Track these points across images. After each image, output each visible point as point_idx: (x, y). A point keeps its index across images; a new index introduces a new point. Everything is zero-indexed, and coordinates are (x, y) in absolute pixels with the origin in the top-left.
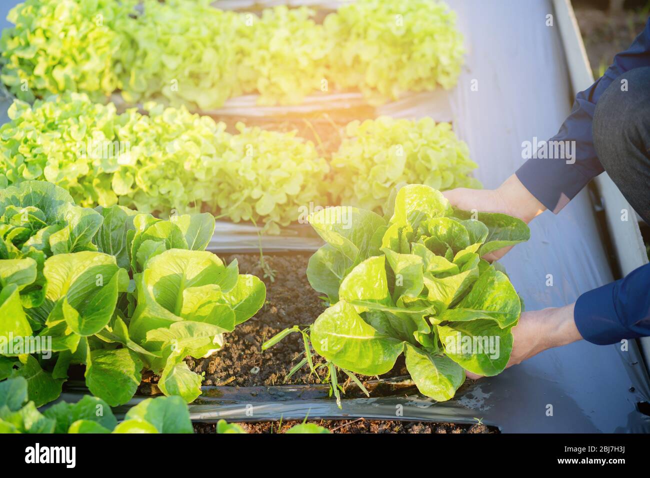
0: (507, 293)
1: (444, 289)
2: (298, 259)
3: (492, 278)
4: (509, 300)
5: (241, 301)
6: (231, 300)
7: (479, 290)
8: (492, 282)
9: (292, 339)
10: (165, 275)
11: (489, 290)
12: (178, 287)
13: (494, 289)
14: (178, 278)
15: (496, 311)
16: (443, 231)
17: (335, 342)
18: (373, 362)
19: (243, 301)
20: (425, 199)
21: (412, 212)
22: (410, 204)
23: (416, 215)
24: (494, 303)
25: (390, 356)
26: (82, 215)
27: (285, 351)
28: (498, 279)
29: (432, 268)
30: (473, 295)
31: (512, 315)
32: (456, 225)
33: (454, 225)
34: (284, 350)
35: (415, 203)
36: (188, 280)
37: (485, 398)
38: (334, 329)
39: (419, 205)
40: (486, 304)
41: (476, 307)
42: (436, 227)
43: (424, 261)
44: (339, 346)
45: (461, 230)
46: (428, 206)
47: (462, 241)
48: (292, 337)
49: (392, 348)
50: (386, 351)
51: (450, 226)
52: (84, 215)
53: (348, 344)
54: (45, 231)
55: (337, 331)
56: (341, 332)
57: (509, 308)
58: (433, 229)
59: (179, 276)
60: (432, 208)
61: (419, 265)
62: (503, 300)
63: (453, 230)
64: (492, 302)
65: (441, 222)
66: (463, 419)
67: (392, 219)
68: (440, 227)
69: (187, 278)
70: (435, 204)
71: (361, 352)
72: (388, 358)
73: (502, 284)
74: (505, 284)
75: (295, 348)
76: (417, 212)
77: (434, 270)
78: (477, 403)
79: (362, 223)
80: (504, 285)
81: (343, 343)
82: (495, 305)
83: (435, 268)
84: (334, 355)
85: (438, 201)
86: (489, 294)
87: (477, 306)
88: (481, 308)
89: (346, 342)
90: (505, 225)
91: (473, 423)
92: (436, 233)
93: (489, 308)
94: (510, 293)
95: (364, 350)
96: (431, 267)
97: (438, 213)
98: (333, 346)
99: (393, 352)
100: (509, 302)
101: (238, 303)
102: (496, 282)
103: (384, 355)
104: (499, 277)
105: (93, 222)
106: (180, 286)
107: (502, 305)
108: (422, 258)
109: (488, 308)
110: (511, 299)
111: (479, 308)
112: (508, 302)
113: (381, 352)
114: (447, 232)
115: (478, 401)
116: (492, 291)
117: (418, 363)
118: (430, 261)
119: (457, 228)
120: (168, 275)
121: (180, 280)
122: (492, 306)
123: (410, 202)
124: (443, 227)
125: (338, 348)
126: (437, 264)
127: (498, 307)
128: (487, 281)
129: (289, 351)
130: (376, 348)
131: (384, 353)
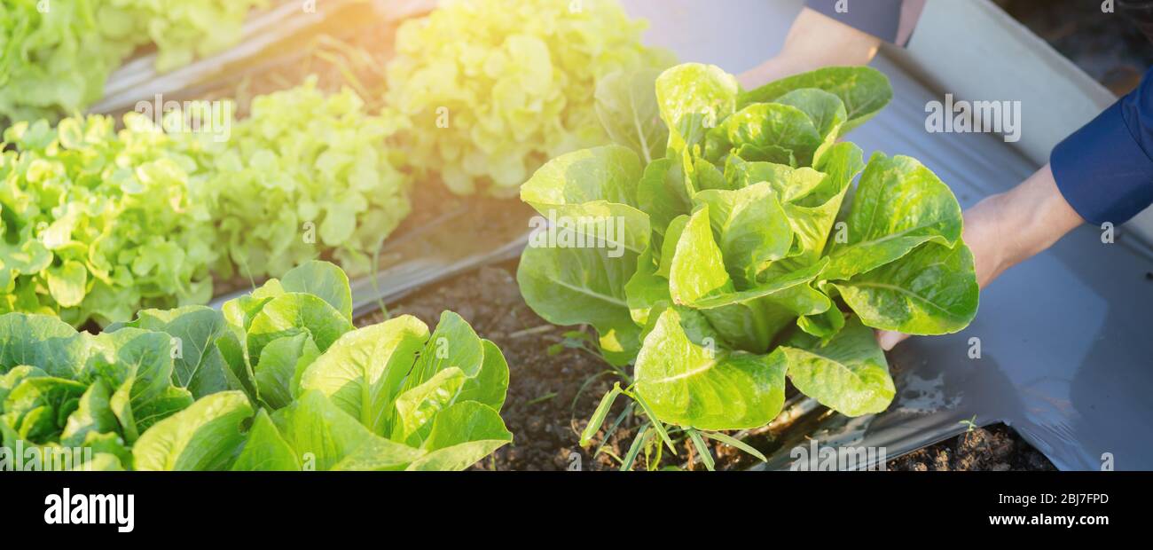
0: (923, 189)
1: (814, 223)
2: (443, 296)
3: (889, 172)
4: (931, 198)
5: (457, 390)
6: (439, 397)
7: (869, 203)
8: (894, 179)
9: (535, 430)
10: (332, 392)
11: (891, 195)
12: (360, 407)
13: (900, 191)
14: (356, 387)
15: (914, 227)
16: (755, 130)
17: (675, 393)
18: (748, 401)
19: (460, 388)
20: (693, 89)
21: (682, 119)
22: (674, 107)
23: (689, 121)
24: (906, 214)
25: (769, 379)
26: (116, 347)
27: (532, 458)
28: (904, 168)
29: (792, 195)
30: (861, 216)
31: (948, 222)
32: (776, 109)
33: (772, 112)
34: (529, 456)
35: (681, 102)
36: (372, 386)
37: (938, 388)
38: (664, 370)
39: (688, 103)
40: (894, 221)
41: (874, 236)
42: (742, 129)
43: (773, 187)
44: (683, 397)
45: (790, 116)
46: (702, 99)
47: (800, 134)
48: (533, 428)
49: (763, 367)
50: (755, 375)
51: (764, 117)
52: (119, 345)
53: (693, 387)
54: (91, 398)
55: (669, 372)
56: (677, 372)
57: (936, 212)
58: (738, 134)
59: (357, 384)
60: (709, 99)
61: (768, 197)
62: (919, 203)
63: (773, 121)
64: (902, 214)
65: (749, 116)
66: (934, 434)
67: (670, 141)
68: (749, 126)
69: (371, 383)
70: (712, 92)
71: (719, 393)
72: (769, 386)
73: (912, 175)
74: (917, 174)
75: (547, 444)
76: (689, 116)
77: (795, 197)
78: (934, 400)
79: (608, 171)
80: (916, 176)
81: (686, 389)
82: (909, 218)
83: (796, 192)
84: (685, 414)
85: (717, 84)
86: (895, 201)
87: (877, 231)
88: (885, 232)
89: (689, 386)
90: (834, 84)
91: (960, 433)
92: (746, 140)
93: (900, 227)
94: (928, 187)
95: (721, 388)
96: (790, 193)
97: (723, 104)
98: (675, 402)
99: (770, 371)
100: (932, 202)
101: (452, 398)
102: (901, 176)
103: (756, 382)
104: (903, 164)
105: (146, 351)
106: (361, 403)
107: (920, 213)
108: (769, 184)
109: (897, 227)
110: (934, 196)
111: (880, 235)
112: (929, 204)
113: (749, 380)
114: (762, 129)
115: (932, 396)
116: (899, 194)
117: (813, 374)
118: (784, 182)
119: (779, 116)
120: (338, 388)
121: (360, 392)
122: (904, 220)
123: (673, 103)
124: (752, 122)
125: (684, 400)
126: (800, 183)
127: (915, 219)
128: (881, 181)
129: (542, 454)
130: (735, 377)
131: (755, 379)
